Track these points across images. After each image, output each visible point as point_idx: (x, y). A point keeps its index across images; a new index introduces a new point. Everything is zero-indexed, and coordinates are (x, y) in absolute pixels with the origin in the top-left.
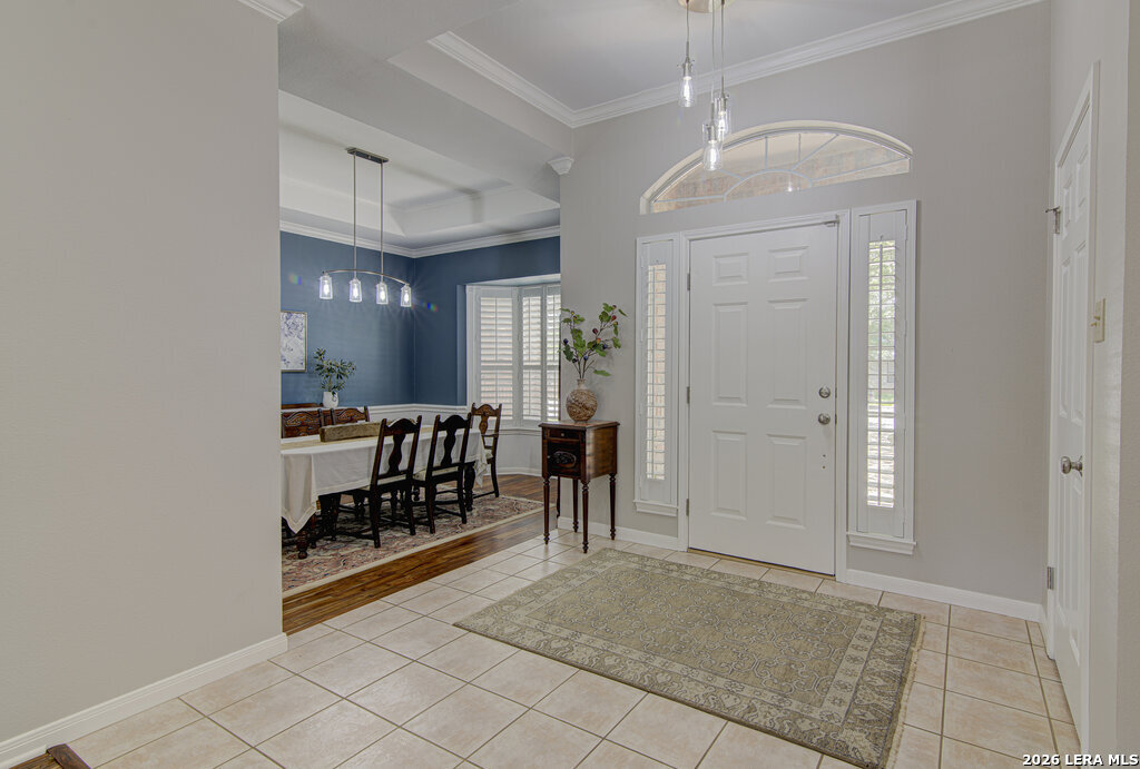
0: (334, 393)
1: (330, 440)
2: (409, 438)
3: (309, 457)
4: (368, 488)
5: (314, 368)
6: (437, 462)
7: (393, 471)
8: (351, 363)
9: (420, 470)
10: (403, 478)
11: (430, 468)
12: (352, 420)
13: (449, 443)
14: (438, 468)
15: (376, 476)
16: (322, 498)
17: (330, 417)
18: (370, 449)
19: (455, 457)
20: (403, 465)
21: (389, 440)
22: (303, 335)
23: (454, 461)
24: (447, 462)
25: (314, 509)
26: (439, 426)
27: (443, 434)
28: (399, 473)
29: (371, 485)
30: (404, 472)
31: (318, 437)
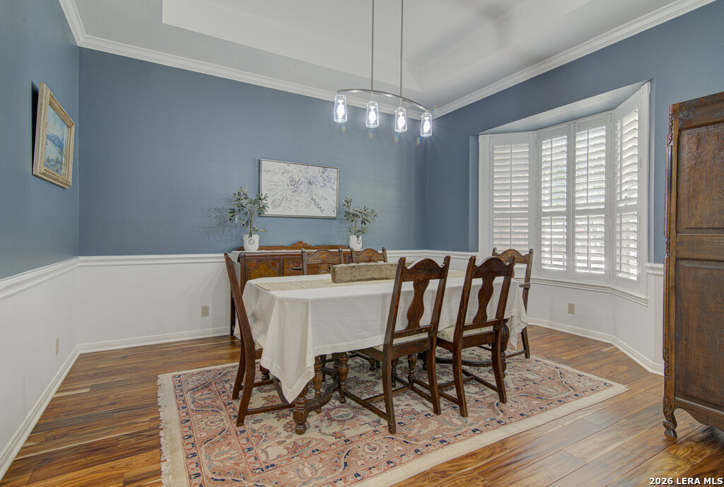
0: (358, 237)
1: (341, 281)
2: (434, 285)
3: (305, 303)
4: (381, 349)
5: (342, 216)
6: (469, 320)
7: (413, 326)
8: (373, 211)
9: (447, 329)
10: (425, 336)
11: (460, 325)
12: (370, 260)
13: (485, 294)
14: (469, 328)
15: (392, 333)
16: (321, 360)
17: (350, 257)
18: (384, 296)
19: (491, 314)
20: (425, 320)
21: (408, 286)
22: (335, 187)
23: (489, 319)
24: (481, 320)
25: (311, 373)
26: (473, 271)
27: (478, 282)
28: (420, 331)
29: (385, 345)
30: (427, 329)
31: (328, 277)
